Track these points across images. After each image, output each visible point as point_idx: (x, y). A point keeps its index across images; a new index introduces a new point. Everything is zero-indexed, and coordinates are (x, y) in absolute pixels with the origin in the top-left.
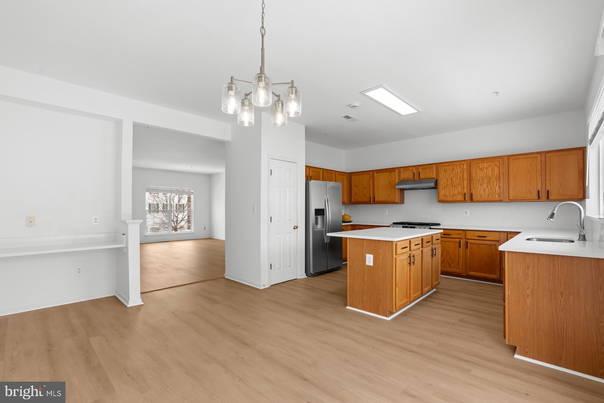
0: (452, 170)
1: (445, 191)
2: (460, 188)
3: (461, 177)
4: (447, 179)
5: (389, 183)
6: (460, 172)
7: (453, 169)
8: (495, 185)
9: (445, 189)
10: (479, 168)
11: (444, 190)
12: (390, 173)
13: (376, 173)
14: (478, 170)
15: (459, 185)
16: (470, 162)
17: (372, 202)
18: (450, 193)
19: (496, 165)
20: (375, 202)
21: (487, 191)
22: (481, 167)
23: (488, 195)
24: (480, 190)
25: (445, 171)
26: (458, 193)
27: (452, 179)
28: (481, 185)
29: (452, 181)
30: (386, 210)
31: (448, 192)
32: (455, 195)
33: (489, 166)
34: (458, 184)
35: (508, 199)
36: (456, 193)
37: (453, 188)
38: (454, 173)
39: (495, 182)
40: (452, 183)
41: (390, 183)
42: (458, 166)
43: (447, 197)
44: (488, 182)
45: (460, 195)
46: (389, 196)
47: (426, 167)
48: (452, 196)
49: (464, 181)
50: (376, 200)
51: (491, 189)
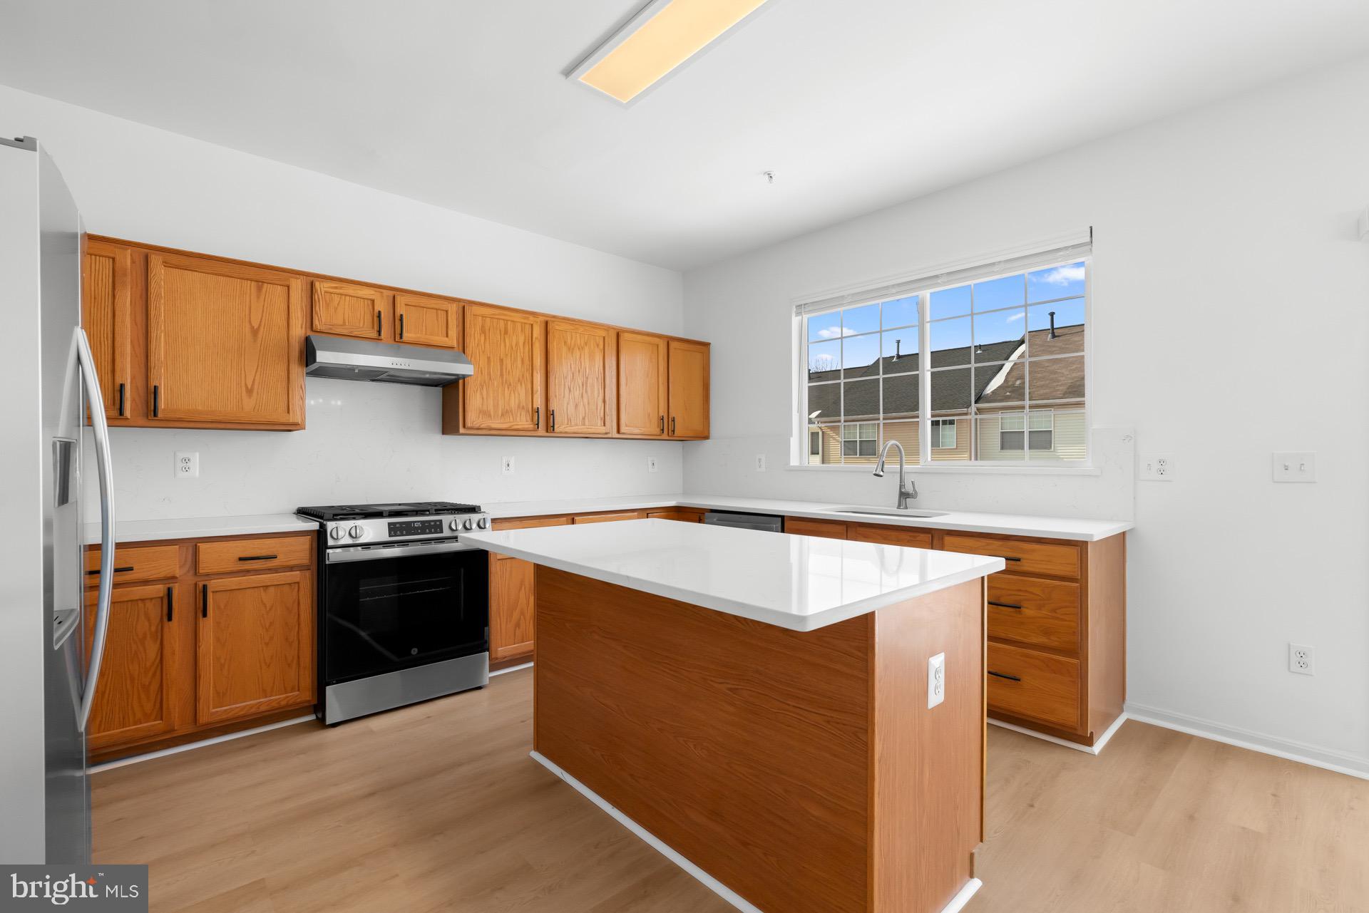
0: (503, 333)
1: (485, 397)
2: (522, 392)
3: (527, 361)
4: (489, 358)
5: (247, 329)
6: (524, 343)
7: (506, 332)
8: (596, 396)
9: (485, 389)
10: (565, 343)
11: (481, 394)
12: (259, 289)
13: (166, 264)
14: (564, 349)
15: (521, 384)
16: (547, 323)
17: (128, 413)
18: (496, 406)
19: (598, 345)
20: (160, 415)
21: (581, 408)
22: (569, 341)
23: (584, 419)
24: (566, 406)
25: (483, 331)
26: (519, 407)
27: (501, 361)
28: (570, 390)
29: (502, 370)
30: (187, 460)
31: (491, 402)
32: (511, 411)
33: (586, 344)
34: (519, 381)
35: (616, 430)
36: (513, 403)
37: (506, 389)
38: (508, 344)
39: (596, 384)
40: (502, 375)
41: (255, 332)
42: (519, 326)
43: (490, 416)
44: (583, 385)
45: (523, 413)
46: (250, 392)
47: (424, 301)
48: (502, 415)
49: (535, 373)
50: (162, 404)
51: (588, 403)
